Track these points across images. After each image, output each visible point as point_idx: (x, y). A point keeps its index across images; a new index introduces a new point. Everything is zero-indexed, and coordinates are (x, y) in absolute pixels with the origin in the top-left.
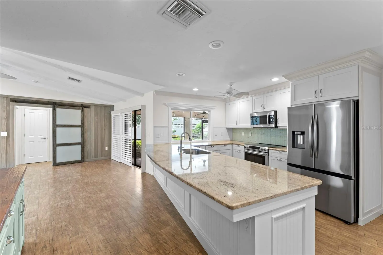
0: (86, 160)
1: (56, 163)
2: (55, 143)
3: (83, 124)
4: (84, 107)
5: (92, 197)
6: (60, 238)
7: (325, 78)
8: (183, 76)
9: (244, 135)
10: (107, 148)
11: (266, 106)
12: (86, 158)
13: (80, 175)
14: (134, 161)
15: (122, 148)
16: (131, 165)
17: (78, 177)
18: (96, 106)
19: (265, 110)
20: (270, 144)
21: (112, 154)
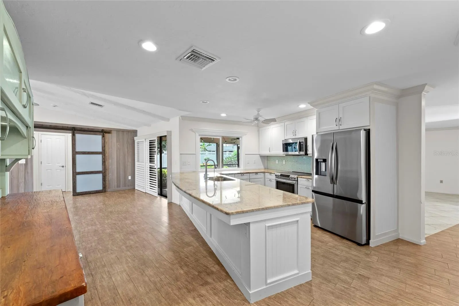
0: (108, 190)
1: (76, 192)
2: (74, 171)
3: (104, 151)
4: (105, 132)
5: (118, 224)
6: (92, 254)
7: (344, 107)
8: (207, 103)
9: (277, 163)
10: (130, 177)
11: (297, 132)
12: (107, 187)
13: (103, 205)
14: (159, 191)
15: (147, 179)
16: (156, 194)
17: (101, 206)
18: (118, 131)
19: (296, 137)
20: (302, 172)
21: (136, 184)
